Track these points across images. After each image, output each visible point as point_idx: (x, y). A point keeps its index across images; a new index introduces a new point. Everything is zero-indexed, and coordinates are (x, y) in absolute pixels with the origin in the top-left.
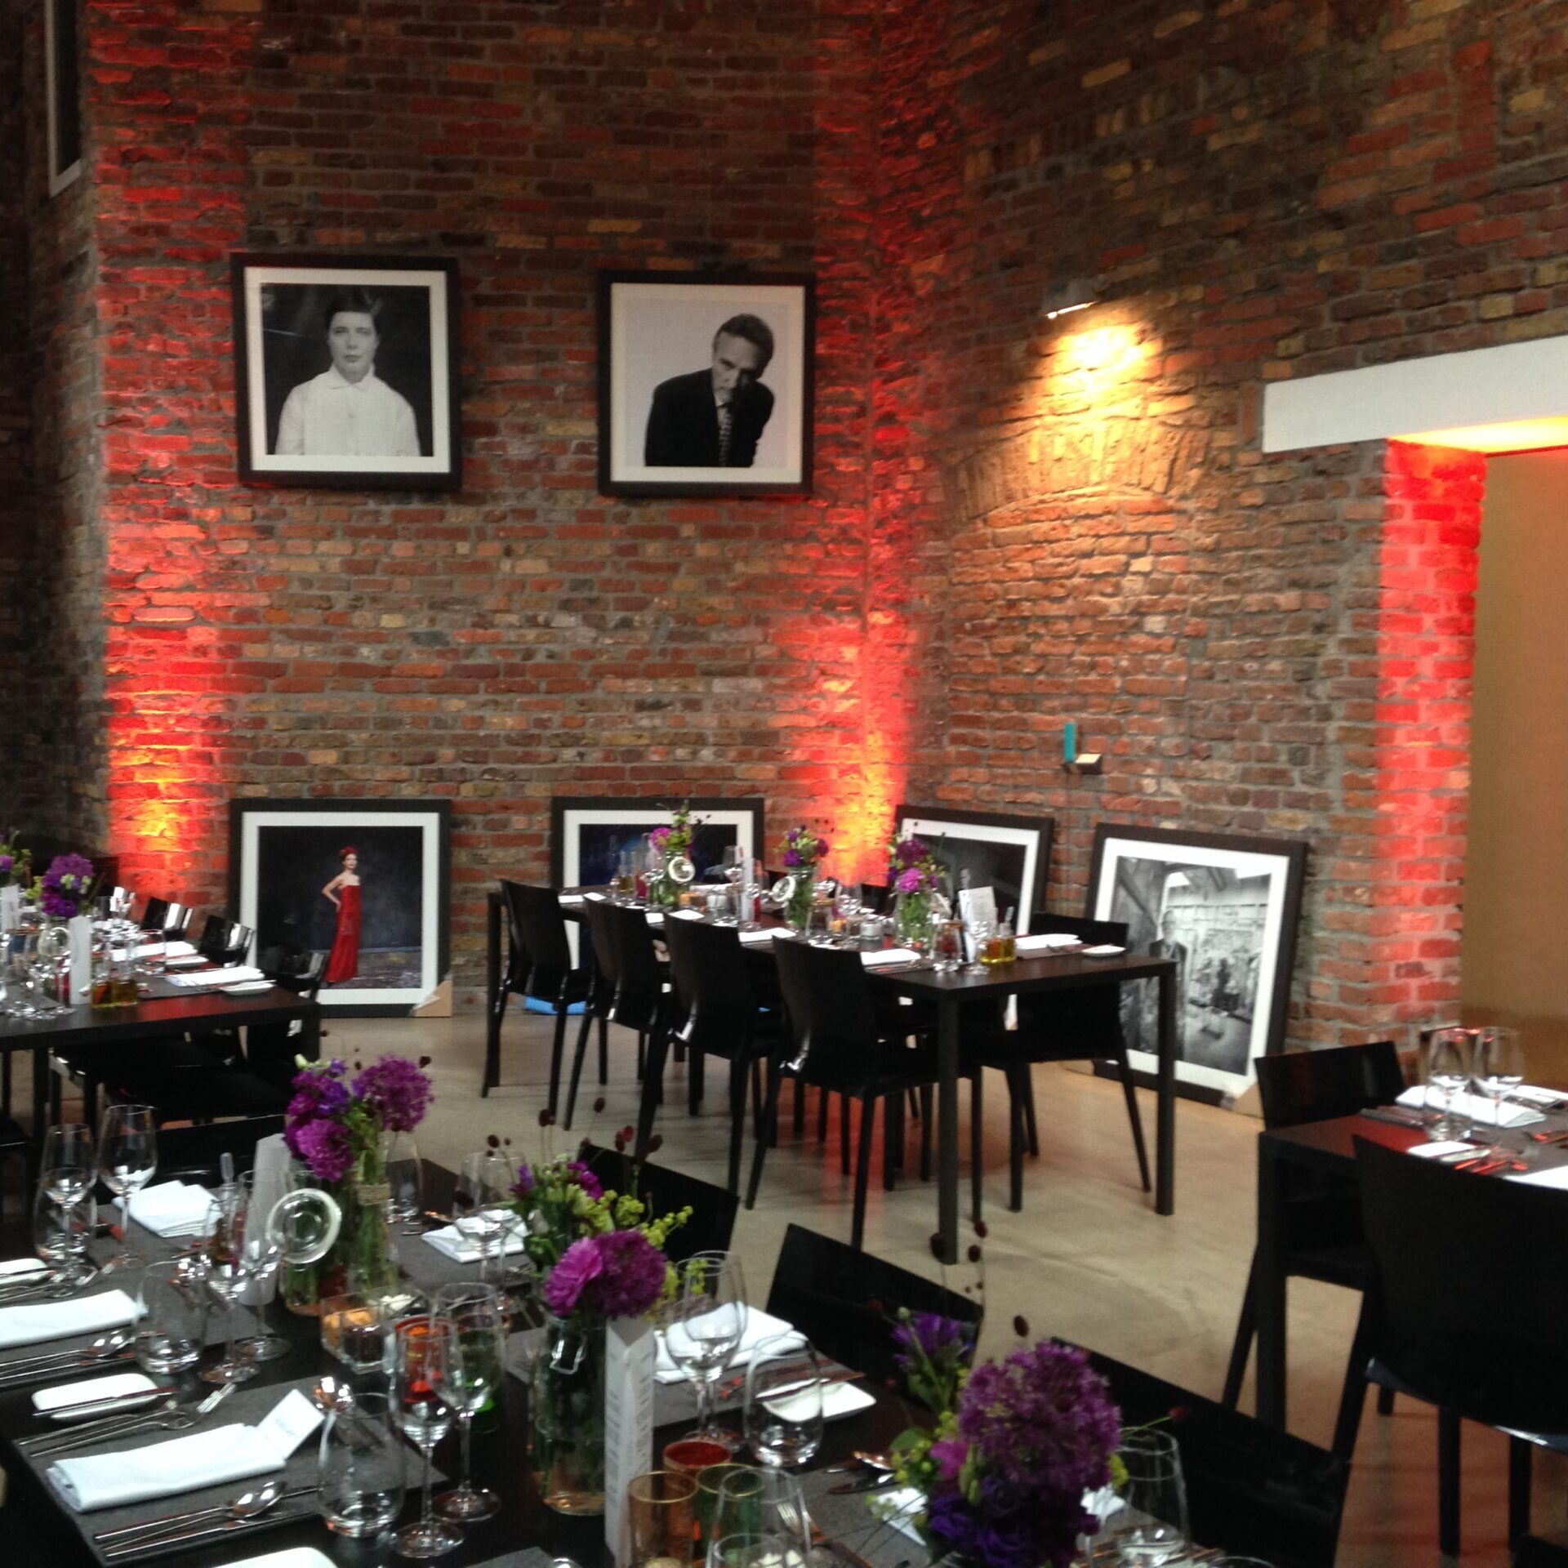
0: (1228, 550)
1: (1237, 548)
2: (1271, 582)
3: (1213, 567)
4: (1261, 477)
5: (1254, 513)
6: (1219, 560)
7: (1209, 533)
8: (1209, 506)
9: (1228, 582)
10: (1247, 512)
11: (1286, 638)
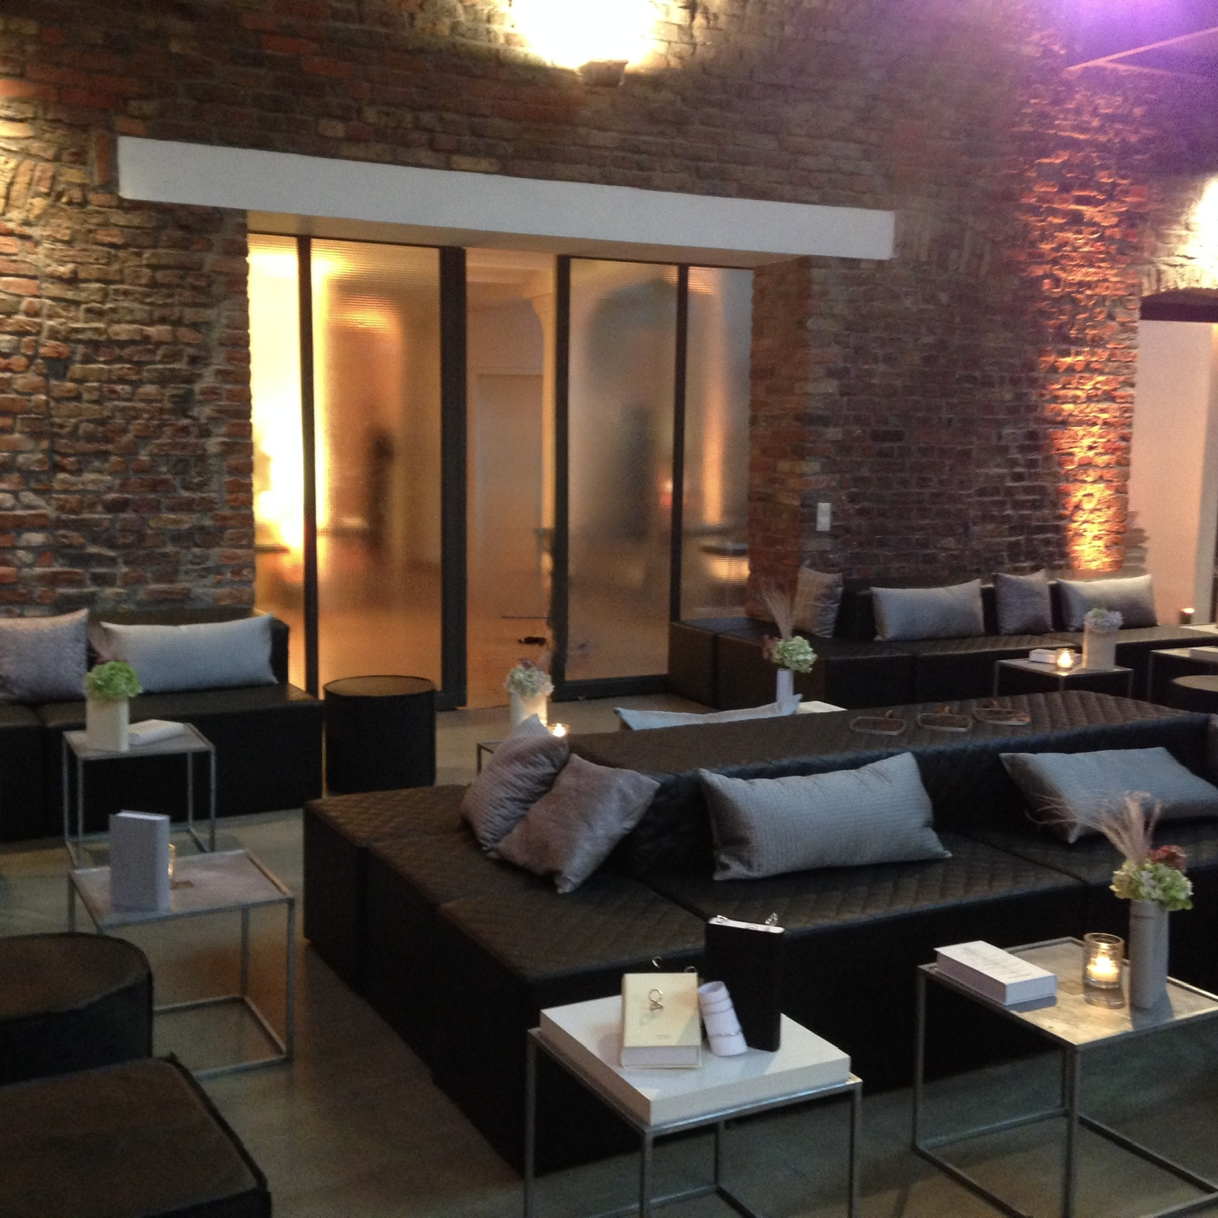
0: (87, 281)
1: (98, 281)
2: (139, 315)
3: (70, 295)
4: (118, 218)
5: (113, 251)
6: (78, 289)
7: (62, 262)
8: (59, 236)
9: (89, 311)
10: (106, 249)
11: (160, 366)
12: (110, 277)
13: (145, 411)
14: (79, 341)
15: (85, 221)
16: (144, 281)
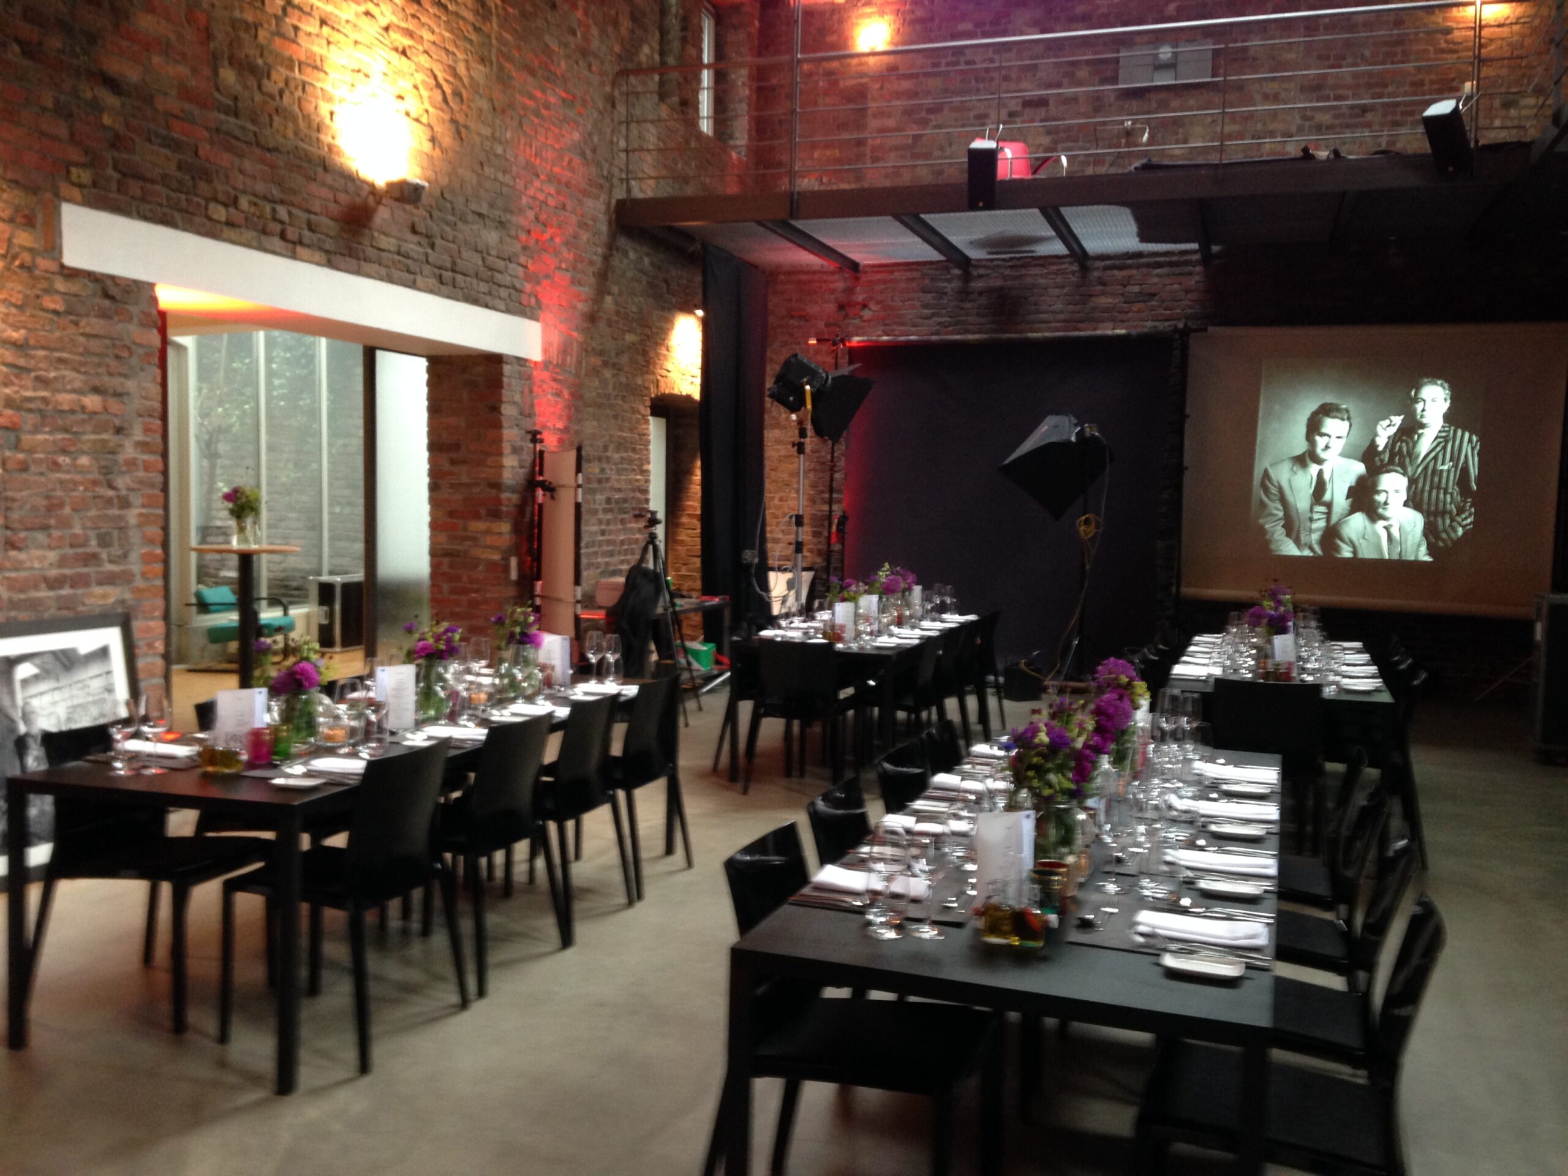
0: (35, 348)
1: (43, 348)
2: (77, 384)
3: (22, 362)
4: (60, 285)
5: (55, 318)
6: (27, 356)
7: (16, 328)
8: (14, 300)
9: (38, 379)
10: (50, 316)
11: (92, 437)
12: (52, 345)
13: (81, 483)
14: (30, 410)
15: (34, 286)
16: (81, 350)
